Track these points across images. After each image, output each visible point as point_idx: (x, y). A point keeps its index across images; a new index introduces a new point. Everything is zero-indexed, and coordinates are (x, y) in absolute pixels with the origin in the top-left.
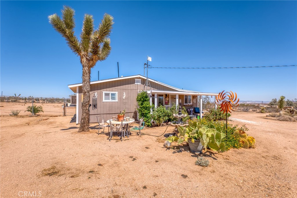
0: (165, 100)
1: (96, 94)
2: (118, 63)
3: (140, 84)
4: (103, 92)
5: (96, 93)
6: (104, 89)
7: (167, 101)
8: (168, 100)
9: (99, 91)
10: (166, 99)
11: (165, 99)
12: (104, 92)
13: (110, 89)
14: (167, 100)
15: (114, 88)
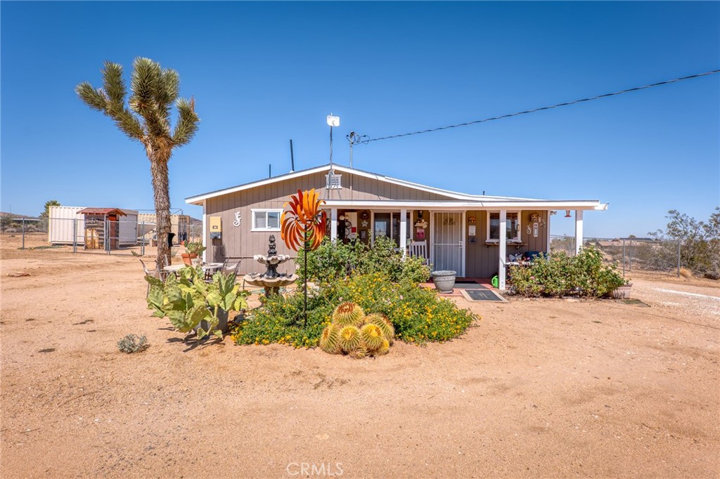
0: (415, 228)
1: (237, 215)
2: (291, 141)
3: (340, 187)
4: (252, 210)
5: (239, 213)
6: (253, 203)
7: (423, 231)
8: (425, 226)
9: (244, 208)
10: (418, 224)
11: (415, 223)
12: (254, 209)
13: (268, 203)
14: (421, 227)
15: (275, 200)
